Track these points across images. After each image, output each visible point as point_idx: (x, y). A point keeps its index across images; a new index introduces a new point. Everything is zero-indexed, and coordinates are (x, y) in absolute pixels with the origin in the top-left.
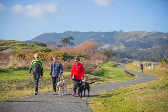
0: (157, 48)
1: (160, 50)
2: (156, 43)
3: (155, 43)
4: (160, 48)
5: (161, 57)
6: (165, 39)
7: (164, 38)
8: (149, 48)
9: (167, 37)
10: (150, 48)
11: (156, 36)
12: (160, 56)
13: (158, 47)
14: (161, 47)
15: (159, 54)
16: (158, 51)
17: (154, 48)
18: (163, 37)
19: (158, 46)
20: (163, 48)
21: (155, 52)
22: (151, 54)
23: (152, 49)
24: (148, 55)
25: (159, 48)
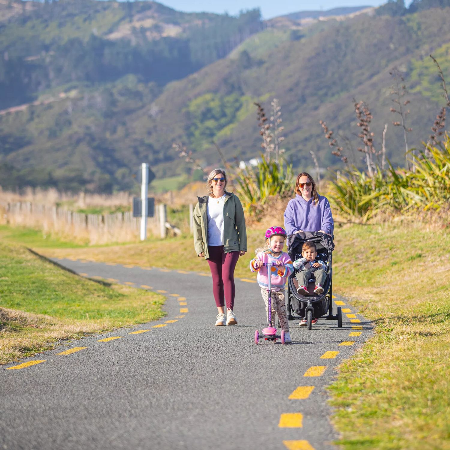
0: (69, 106)
1: (88, 122)
2: (59, 70)
3: (52, 75)
4: (90, 106)
5: (98, 164)
6: (124, 42)
7: (114, 36)
8: (13, 110)
9: (134, 30)
10: (24, 108)
11: (61, 25)
12: (94, 159)
13: (75, 101)
14: (99, 99)
15: (84, 148)
16: (75, 128)
17: (50, 106)
18: (111, 31)
19: (73, 94)
20: (113, 103)
21: (53, 135)
22: (26, 149)
23: (32, 114)
24: (12, 155)
25: (85, 103)
